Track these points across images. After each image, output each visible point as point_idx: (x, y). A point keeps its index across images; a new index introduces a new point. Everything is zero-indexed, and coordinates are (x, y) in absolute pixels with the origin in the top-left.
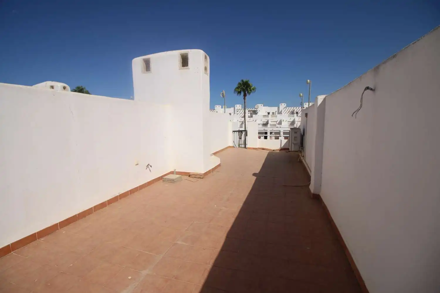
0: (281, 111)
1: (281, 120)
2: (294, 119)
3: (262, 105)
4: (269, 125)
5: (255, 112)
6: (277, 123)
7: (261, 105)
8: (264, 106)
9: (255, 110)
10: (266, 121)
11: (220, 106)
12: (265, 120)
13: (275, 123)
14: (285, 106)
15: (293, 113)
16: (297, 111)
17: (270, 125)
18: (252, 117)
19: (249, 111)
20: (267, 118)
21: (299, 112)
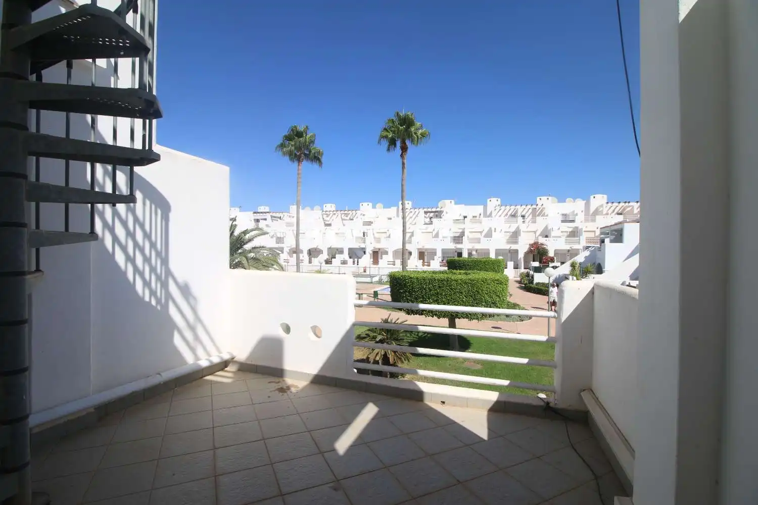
0: (491, 213)
1: (491, 228)
2: (518, 228)
3: (453, 201)
4: (465, 239)
5: (438, 214)
6: (483, 234)
7: (451, 202)
8: (456, 204)
9: (438, 209)
10: (461, 231)
11: (371, 204)
12: (456, 229)
13: (478, 235)
14: (499, 202)
15: (514, 216)
16: (523, 213)
17: (468, 237)
18: (431, 223)
19: (426, 213)
20: (462, 226)
21: (527, 216)
